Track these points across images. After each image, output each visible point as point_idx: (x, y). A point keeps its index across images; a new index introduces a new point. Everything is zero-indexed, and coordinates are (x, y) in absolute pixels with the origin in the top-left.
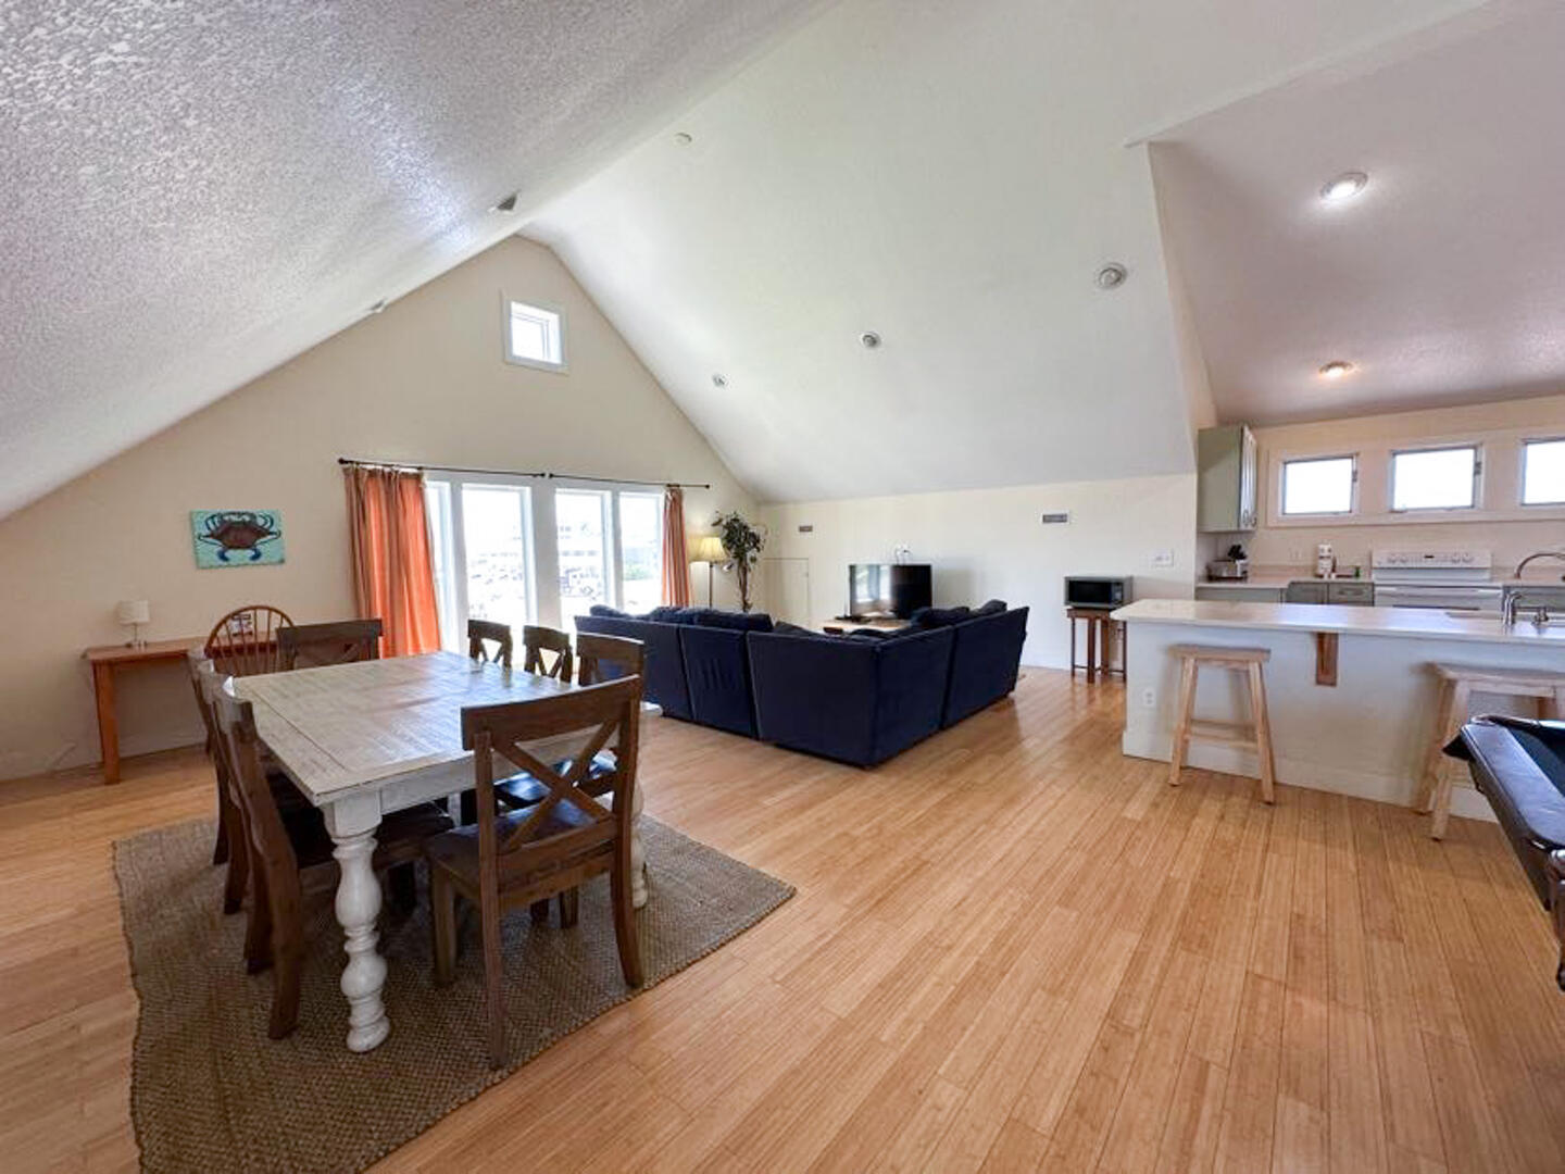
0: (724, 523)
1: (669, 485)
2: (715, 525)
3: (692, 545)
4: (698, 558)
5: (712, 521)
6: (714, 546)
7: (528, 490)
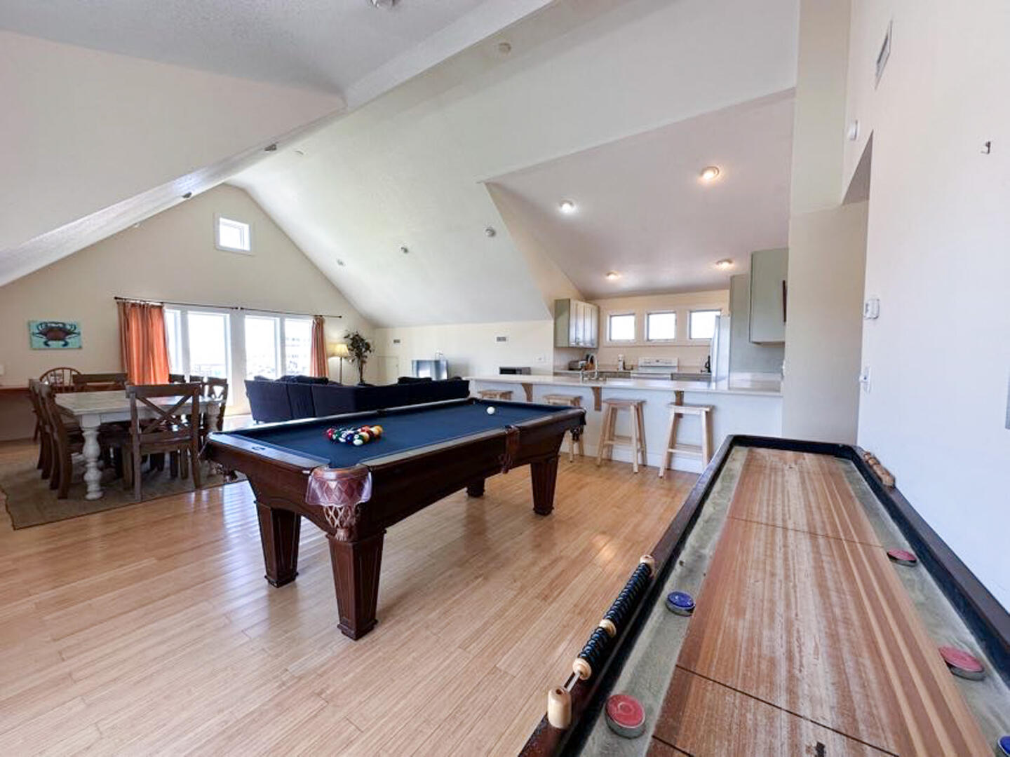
0: (351, 337)
1: (316, 316)
2: (345, 337)
3: (329, 348)
4: (333, 355)
5: (344, 336)
6: (343, 348)
7: (228, 316)
